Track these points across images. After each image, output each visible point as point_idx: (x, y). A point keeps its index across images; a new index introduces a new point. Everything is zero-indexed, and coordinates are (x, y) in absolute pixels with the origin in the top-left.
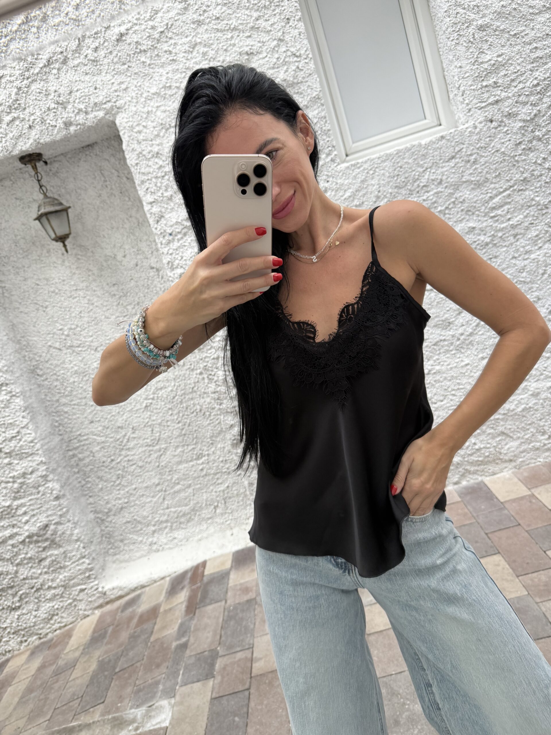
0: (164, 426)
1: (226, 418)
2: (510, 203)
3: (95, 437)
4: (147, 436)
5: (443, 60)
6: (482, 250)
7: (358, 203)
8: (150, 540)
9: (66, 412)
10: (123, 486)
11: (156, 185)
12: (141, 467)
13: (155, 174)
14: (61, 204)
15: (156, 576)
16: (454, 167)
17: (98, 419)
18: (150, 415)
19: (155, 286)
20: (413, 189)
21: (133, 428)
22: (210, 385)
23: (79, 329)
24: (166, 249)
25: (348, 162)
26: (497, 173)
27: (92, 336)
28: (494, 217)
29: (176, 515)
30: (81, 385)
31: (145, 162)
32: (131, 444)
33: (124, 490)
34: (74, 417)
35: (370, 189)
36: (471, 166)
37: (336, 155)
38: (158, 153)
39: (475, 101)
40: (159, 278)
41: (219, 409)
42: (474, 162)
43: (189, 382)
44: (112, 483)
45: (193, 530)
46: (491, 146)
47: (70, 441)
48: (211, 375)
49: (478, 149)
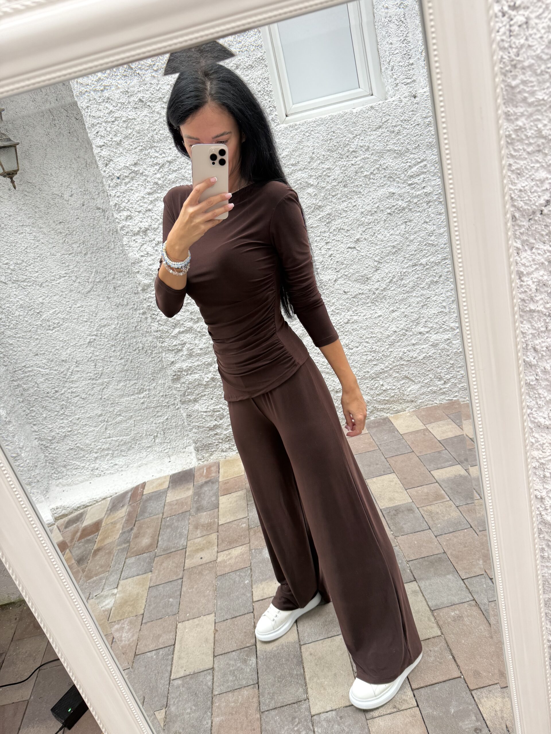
0: (107, 361)
1: (167, 355)
2: (425, 172)
3: (40, 369)
4: (90, 370)
5: (378, 35)
6: (399, 214)
7: (294, 163)
8: (93, 466)
9: (12, 344)
10: (67, 415)
11: (105, 129)
12: (83, 399)
13: (105, 118)
14: (9, 140)
15: (98, 497)
16: (380, 136)
17: (43, 352)
18: (94, 351)
19: (101, 227)
20: (343, 153)
21: (76, 363)
22: (152, 324)
23: (24, 264)
24: (114, 192)
25: (286, 124)
26: (417, 146)
27: (37, 272)
28: (412, 184)
29: (117, 444)
30: (26, 319)
31: (95, 106)
32: (75, 377)
33: (67, 419)
34: (19, 349)
35: (306, 149)
36: (395, 136)
37: (276, 115)
38: (108, 98)
39: (401, 77)
40: (105, 219)
41: (161, 347)
42: (398, 133)
43: (132, 321)
44: (56, 413)
45: (133, 457)
46: (413, 120)
47: (16, 371)
48: (154, 314)
49: (402, 121)
